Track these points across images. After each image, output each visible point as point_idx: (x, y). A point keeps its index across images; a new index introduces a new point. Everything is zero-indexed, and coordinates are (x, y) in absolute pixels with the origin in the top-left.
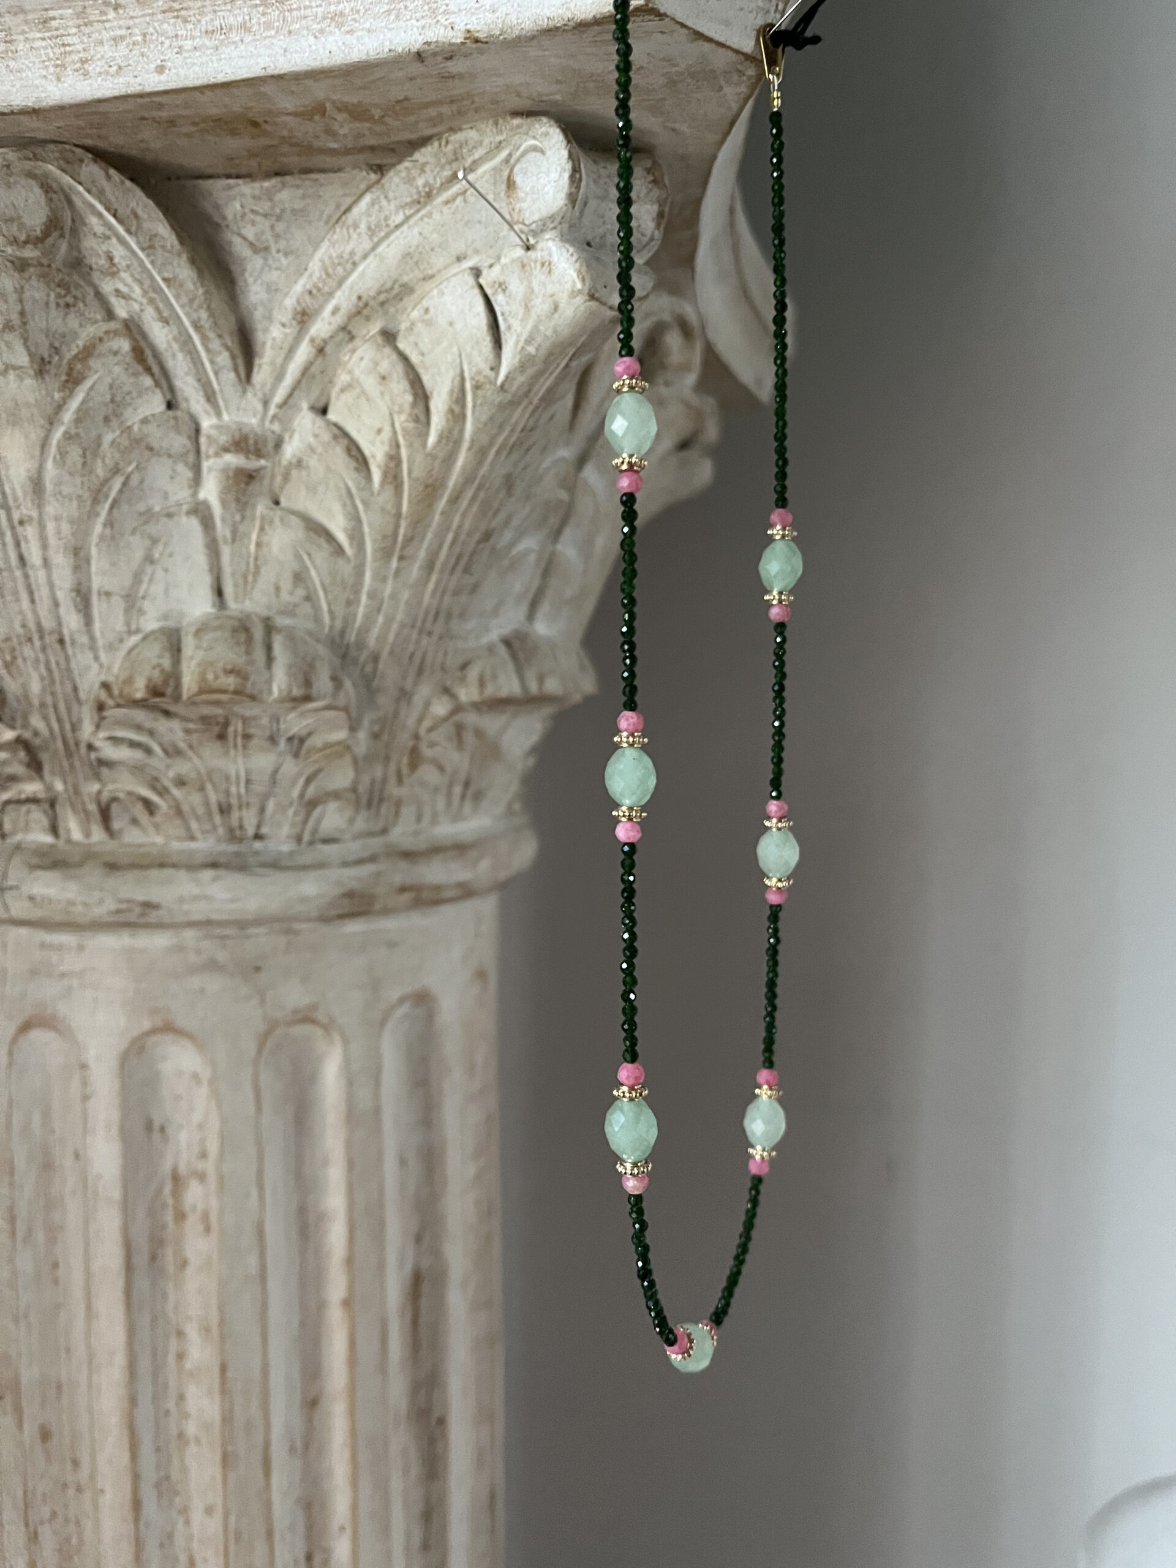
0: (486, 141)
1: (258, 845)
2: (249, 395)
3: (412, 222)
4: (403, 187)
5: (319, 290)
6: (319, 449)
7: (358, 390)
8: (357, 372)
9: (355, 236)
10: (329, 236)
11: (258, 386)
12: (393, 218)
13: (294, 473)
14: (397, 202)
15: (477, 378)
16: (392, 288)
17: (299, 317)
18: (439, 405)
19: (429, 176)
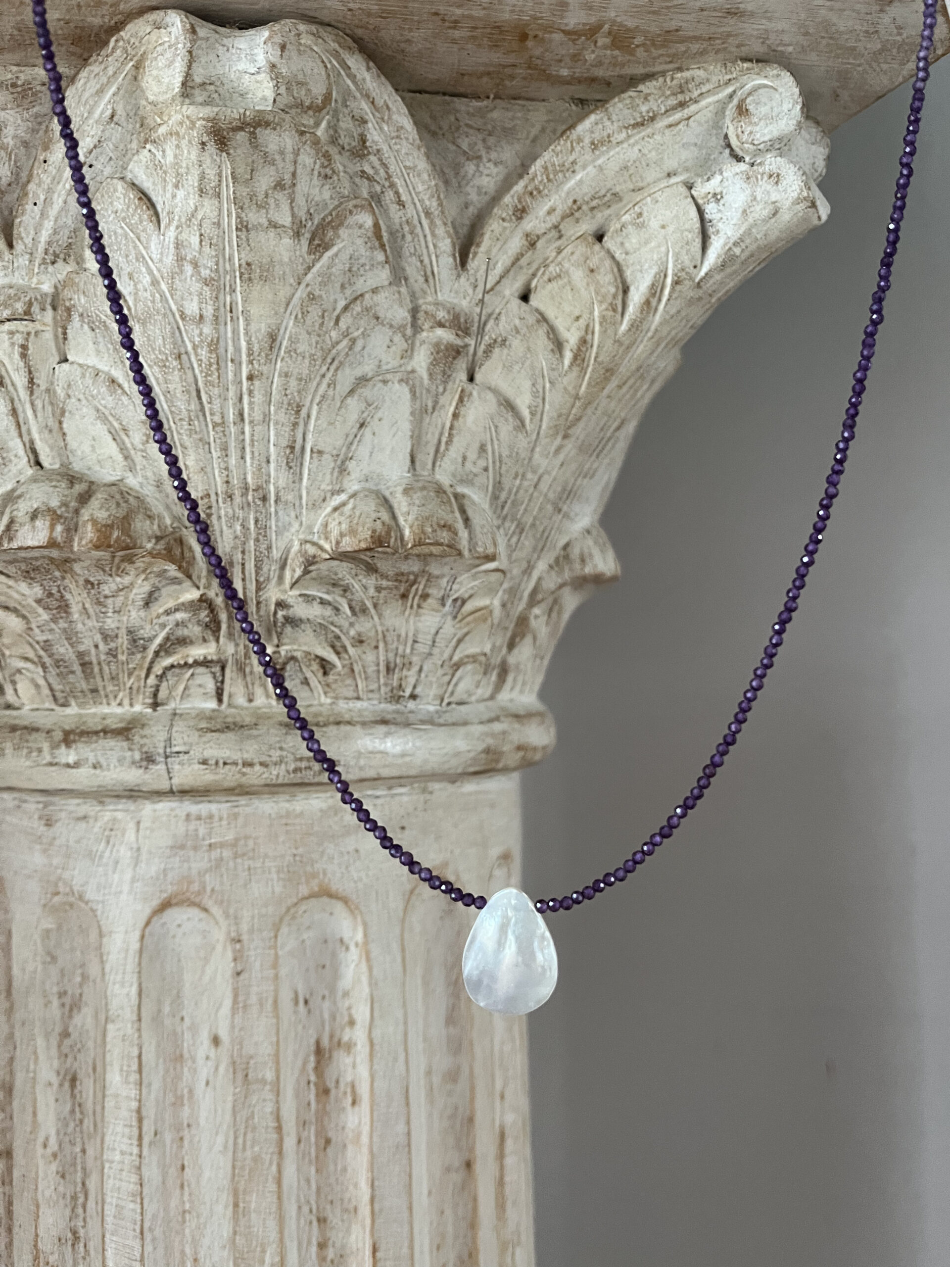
0: (714, 79)
1: (411, 705)
2: (463, 279)
3: (632, 141)
4: (626, 111)
5: (540, 192)
6: (524, 330)
7: (566, 280)
8: (566, 265)
9: (577, 149)
10: (552, 147)
11: (471, 272)
12: (616, 135)
13: (497, 351)
14: (620, 124)
15: (678, 275)
16: (604, 196)
17: (518, 214)
18: (636, 297)
19: (653, 104)
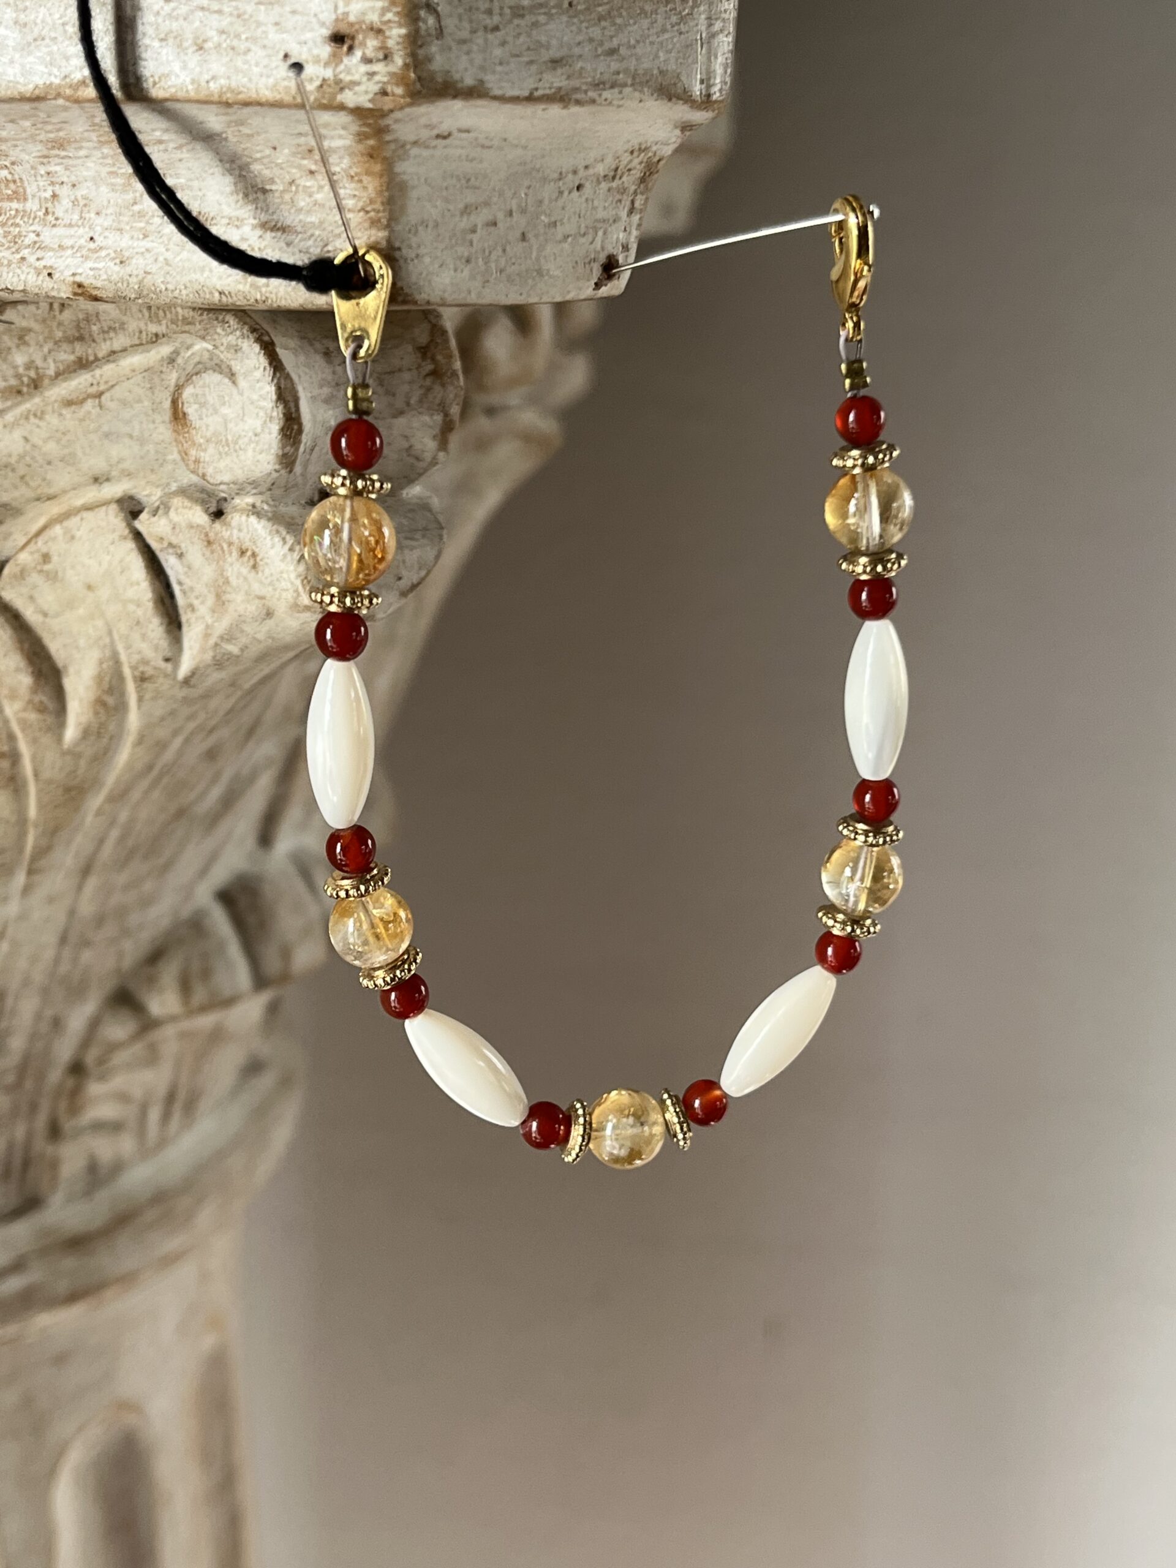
0: (133, 325)
3: (8, 417)
15: (141, 669)
18: (80, 690)
19: (34, 354)
